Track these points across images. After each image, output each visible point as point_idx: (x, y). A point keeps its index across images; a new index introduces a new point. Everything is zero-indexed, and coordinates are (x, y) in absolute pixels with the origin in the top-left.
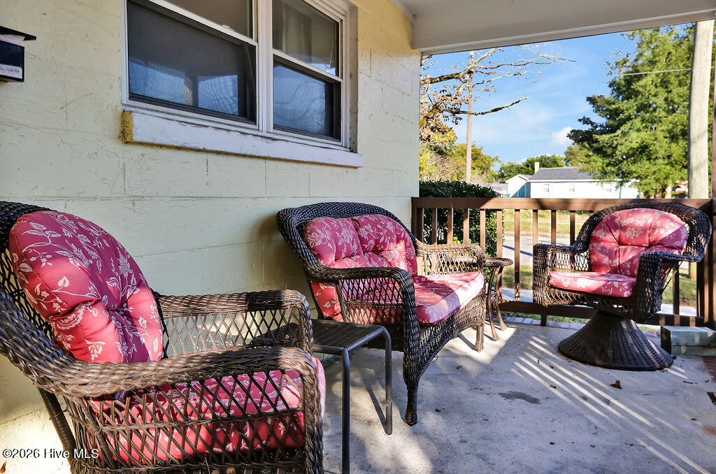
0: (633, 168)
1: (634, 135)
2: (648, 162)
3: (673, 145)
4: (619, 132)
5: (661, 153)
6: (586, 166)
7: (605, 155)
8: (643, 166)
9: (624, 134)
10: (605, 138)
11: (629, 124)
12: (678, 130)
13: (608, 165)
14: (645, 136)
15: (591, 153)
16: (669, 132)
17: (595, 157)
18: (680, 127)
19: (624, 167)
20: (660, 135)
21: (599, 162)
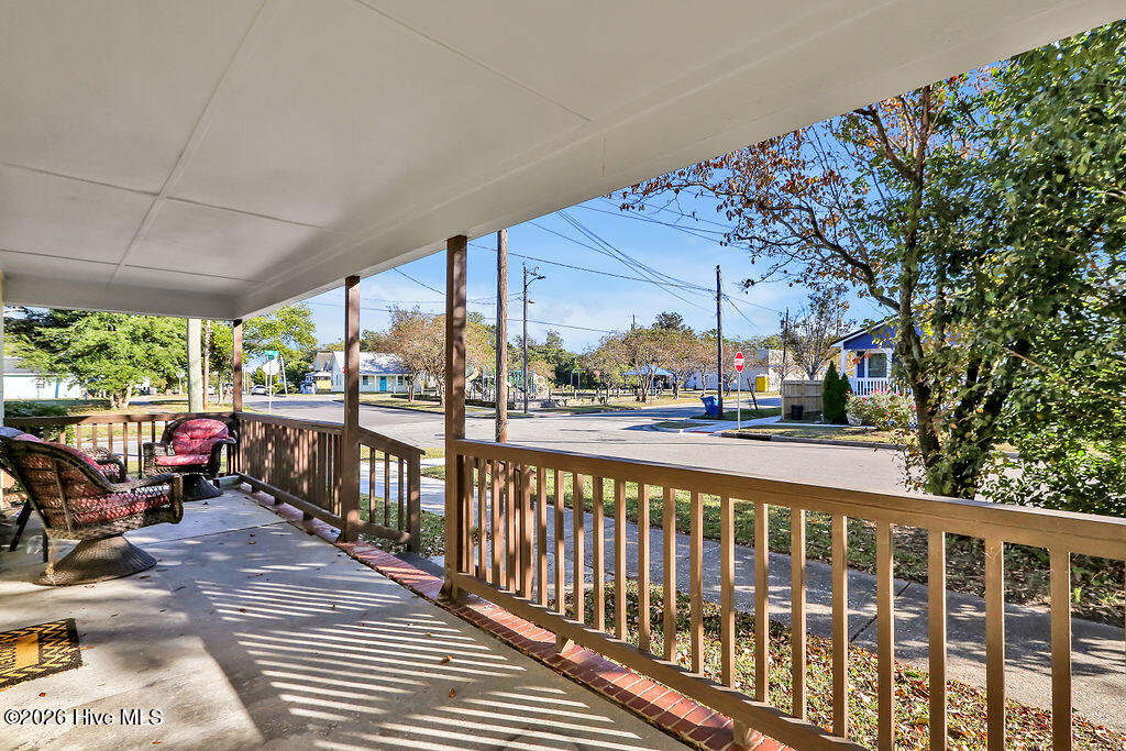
0: (91, 366)
1: (90, 333)
2: (108, 361)
3: (135, 346)
4: (71, 329)
5: (123, 353)
6: (26, 362)
7: (54, 351)
8: (103, 365)
9: (78, 331)
10: (54, 331)
11: (85, 320)
12: (140, 332)
13: (58, 362)
14: (103, 334)
15: (33, 347)
16: (131, 334)
17: (39, 352)
18: (142, 331)
19: (80, 364)
20: (122, 337)
21: (45, 358)
